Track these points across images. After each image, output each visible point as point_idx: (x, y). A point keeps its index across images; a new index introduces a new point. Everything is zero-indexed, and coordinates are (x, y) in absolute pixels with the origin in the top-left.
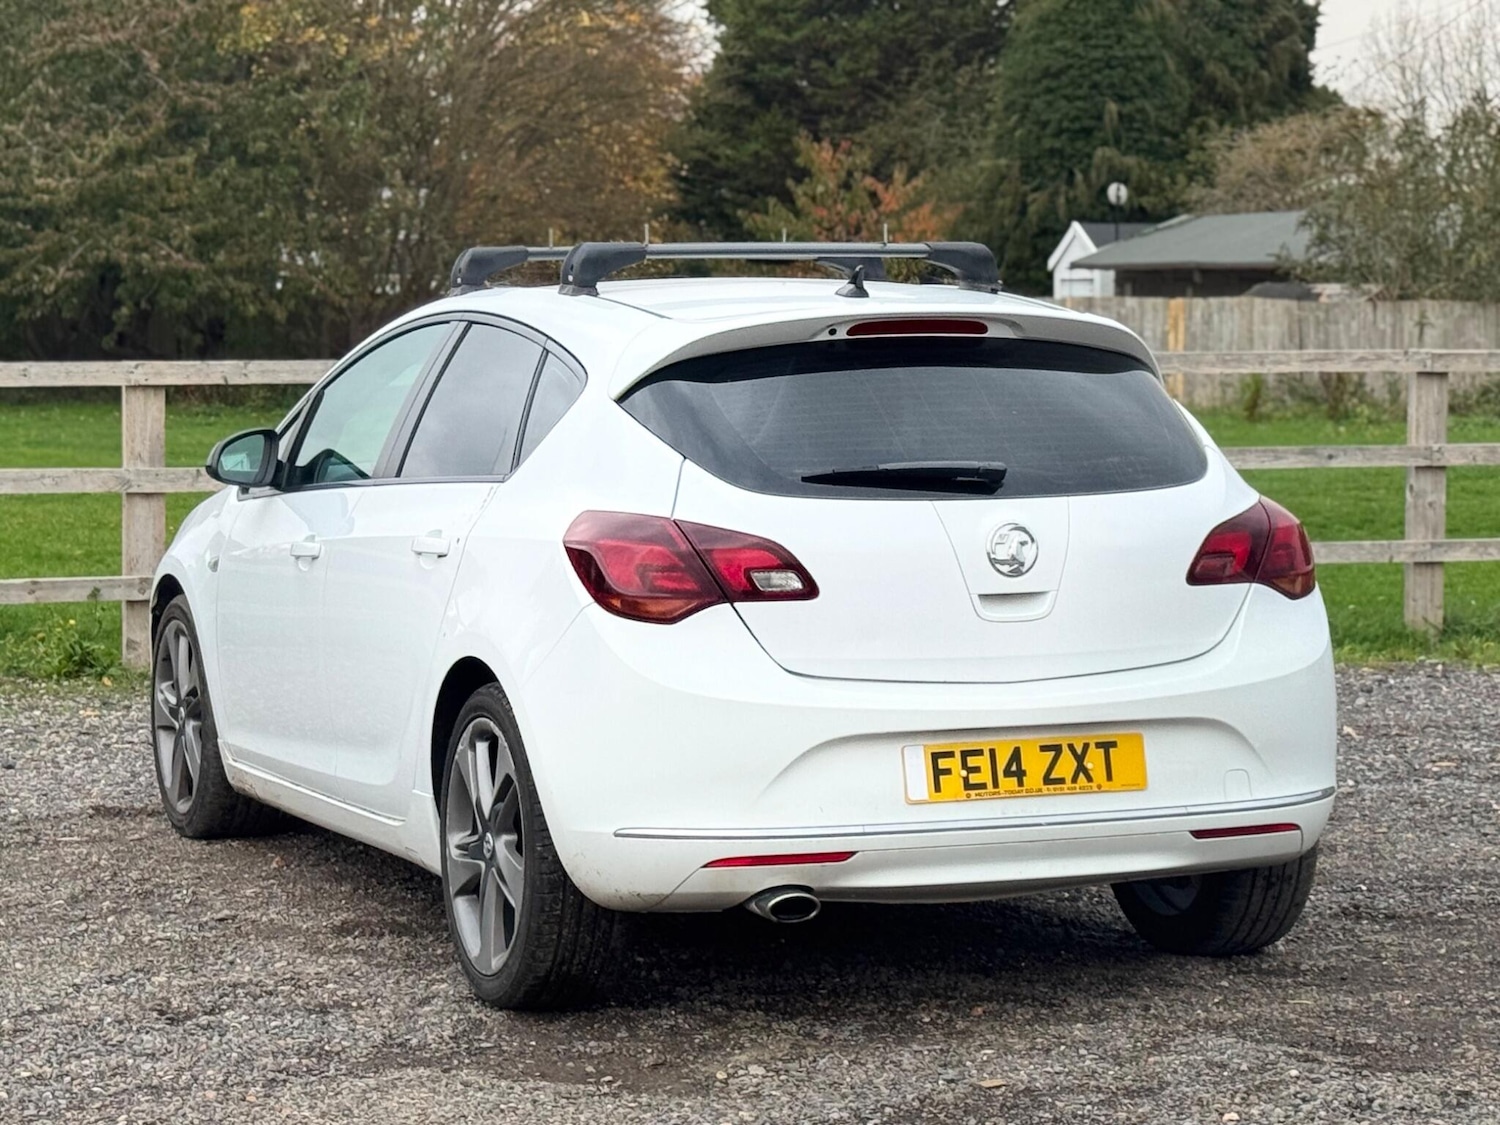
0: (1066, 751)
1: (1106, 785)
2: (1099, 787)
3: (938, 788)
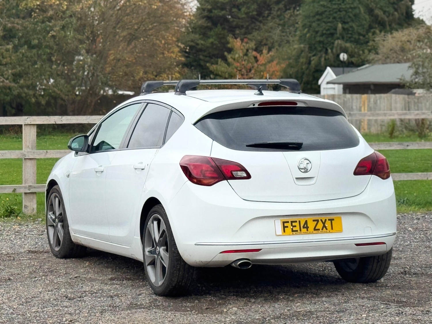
0: (320, 221)
1: (331, 231)
2: (329, 231)
3: (284, 231)
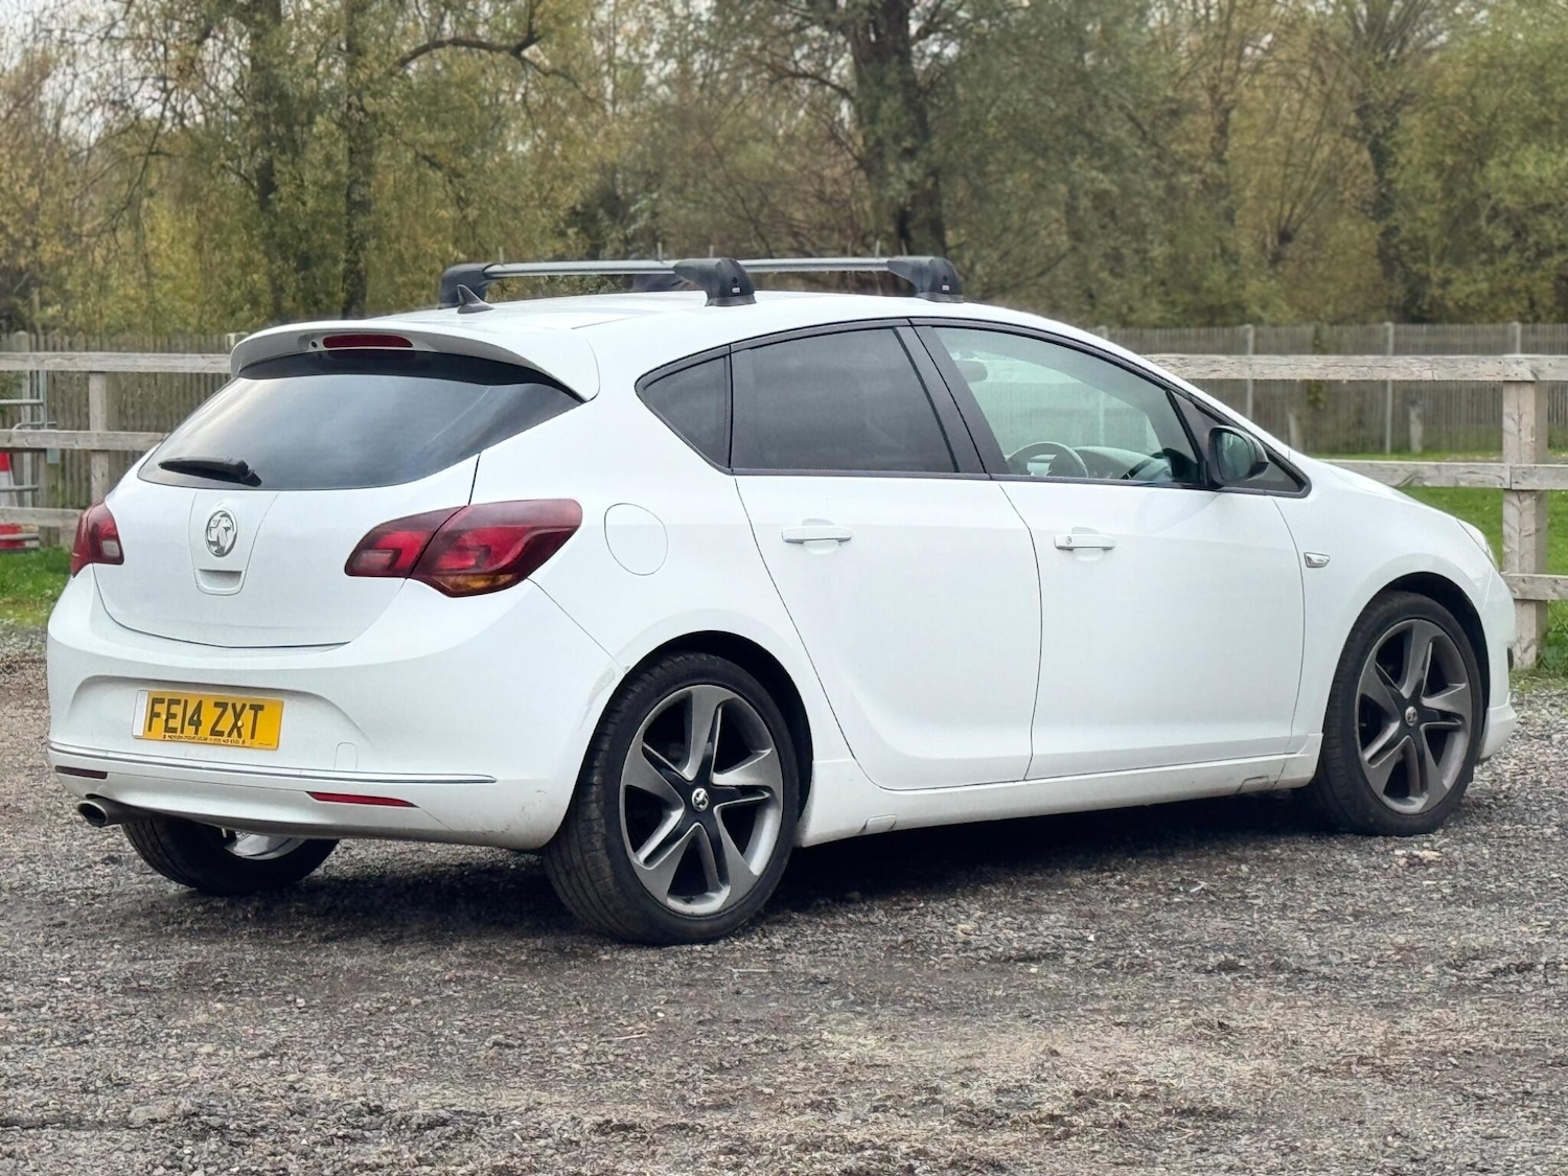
2: (244, 742)
3: (150, 727)
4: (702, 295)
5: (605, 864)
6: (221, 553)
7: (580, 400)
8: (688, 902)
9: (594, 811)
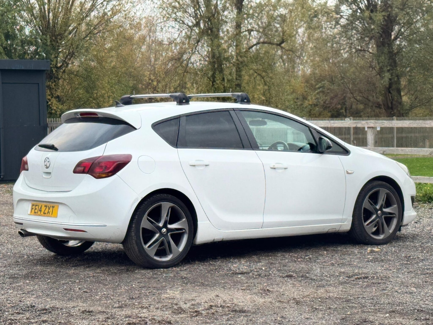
4: (176, 103)
5: (136, 248)
6: (47, 168)
7: (135, 129)
8: (160, 258)
9: (133, 234)
